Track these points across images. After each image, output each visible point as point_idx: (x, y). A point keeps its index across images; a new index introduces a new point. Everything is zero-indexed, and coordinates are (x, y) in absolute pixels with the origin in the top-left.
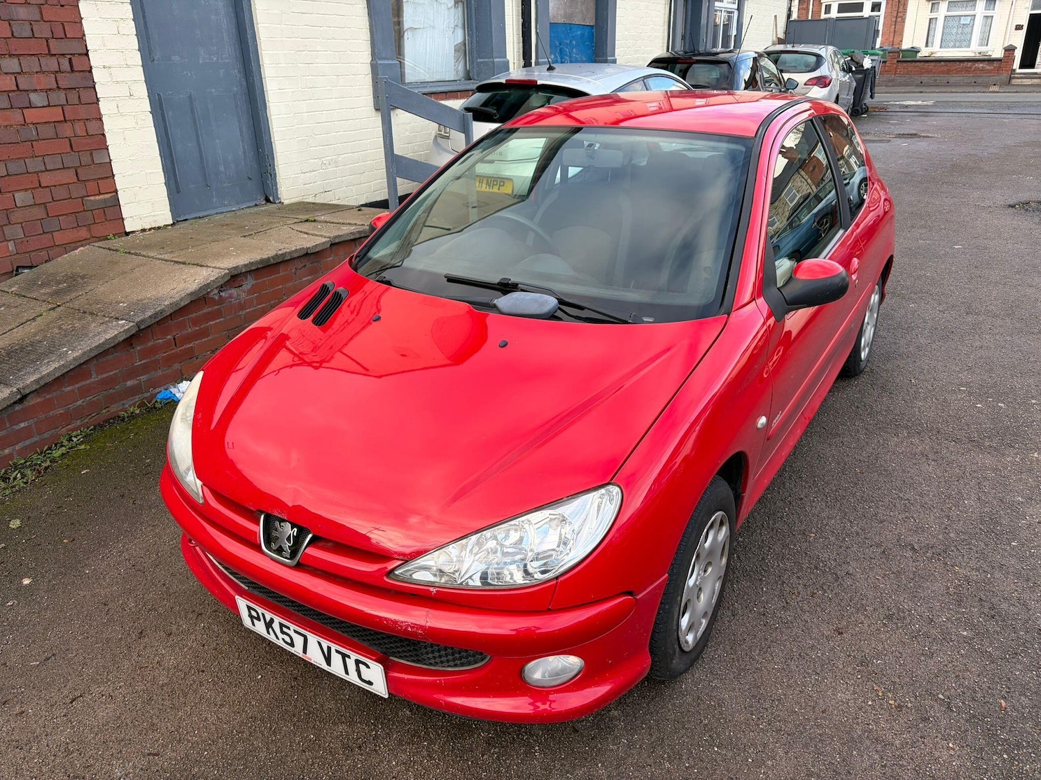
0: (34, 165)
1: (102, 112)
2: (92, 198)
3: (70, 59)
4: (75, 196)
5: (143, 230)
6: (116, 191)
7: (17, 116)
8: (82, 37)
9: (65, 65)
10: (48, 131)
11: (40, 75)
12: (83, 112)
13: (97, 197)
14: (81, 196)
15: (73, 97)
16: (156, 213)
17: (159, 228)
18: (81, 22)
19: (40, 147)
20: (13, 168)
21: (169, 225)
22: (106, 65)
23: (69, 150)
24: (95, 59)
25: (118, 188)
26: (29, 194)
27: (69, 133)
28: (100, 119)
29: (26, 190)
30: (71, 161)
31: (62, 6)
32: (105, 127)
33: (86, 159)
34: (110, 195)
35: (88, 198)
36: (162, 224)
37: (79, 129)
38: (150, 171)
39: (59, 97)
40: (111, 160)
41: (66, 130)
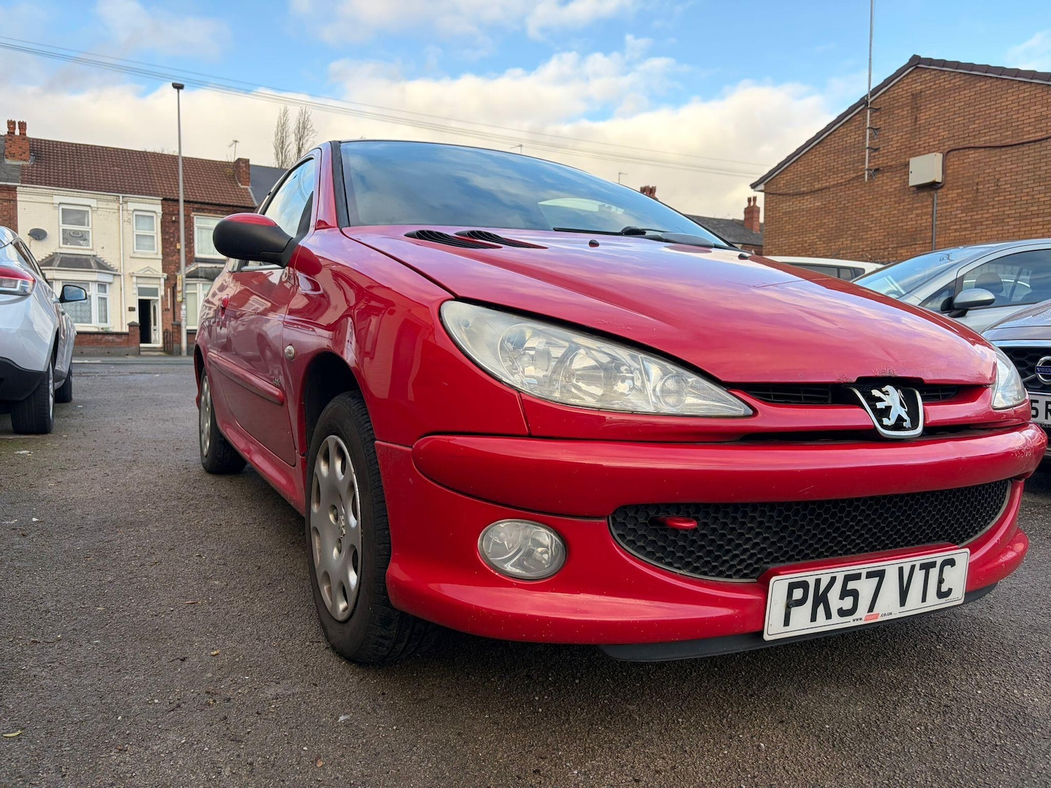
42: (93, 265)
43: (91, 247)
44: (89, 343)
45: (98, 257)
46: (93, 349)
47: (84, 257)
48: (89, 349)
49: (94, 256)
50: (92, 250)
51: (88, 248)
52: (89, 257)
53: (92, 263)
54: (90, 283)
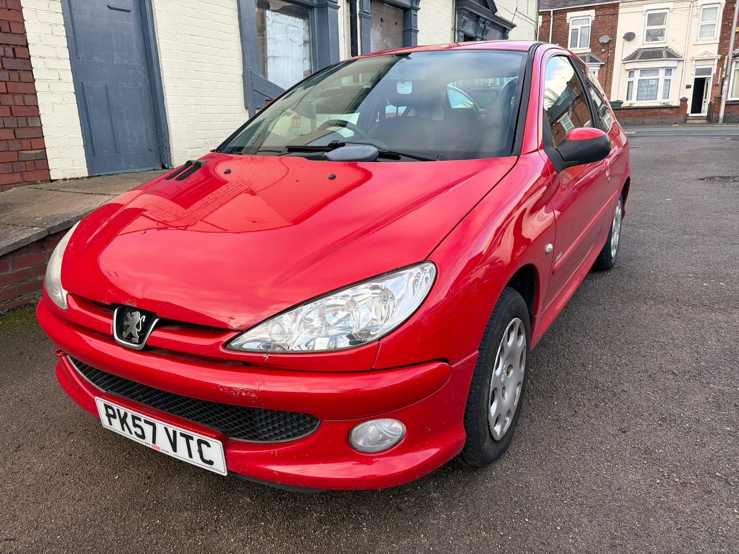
1: (37, 89)
2: (26, 152)
3: (14, 49)
4: (13, 149)
5: (65, 179)
6: (45, 148)
8: (24, 35)
9: (9, 52)
12: (21, 88)
13: (30, 152)
14: (17, 149)
15: (15, 76)
16: (75, 168)
17: (77, 179)
18: (23, 23)
21: (85, 177)
22: (42, 56)
23: (9, 114)
24: (33, 51)
25: (46, 146)
27: (10, 102)
28: (35, 94)
30: (11, 123)
31: (9, 10)
32: (39, 101)
33: (22, 123)
34: (39, 151)
35: (22, 152)
36: (79, 176)
37: (18, 100)
38: (72, 136)
39: (5, 76)
40: (42, 125)
41: (8, 100)
42: (664, 55)
43: (665, 41)
44: (650, 115)
45: (669, 48)
46: (651, 120)
47: (659, 49)
48: (648, 120)
49: (666, 47)
50: (665, 43)
51: (663, 41)
52: (662, 49)
53: (664, 53)
54: (660, 69)
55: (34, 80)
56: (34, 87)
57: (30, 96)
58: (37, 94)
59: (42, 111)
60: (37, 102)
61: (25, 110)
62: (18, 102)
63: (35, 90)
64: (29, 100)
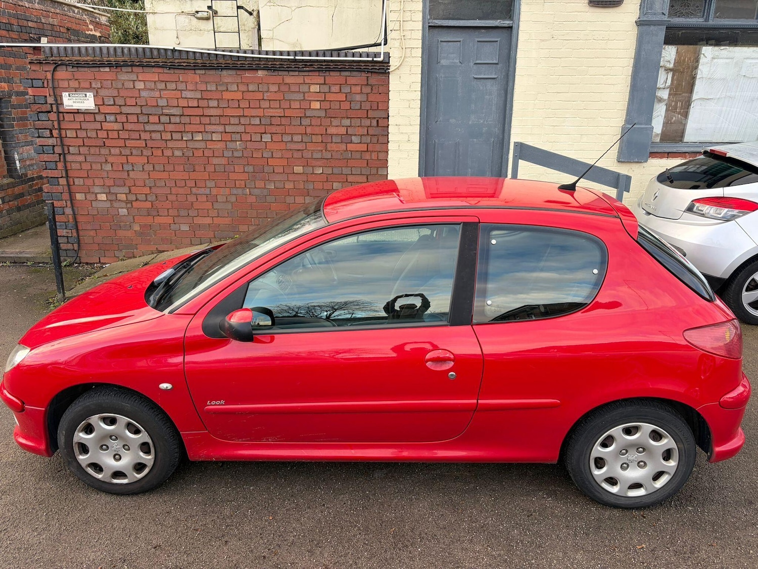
0: (346, 171)
1: (389, 148)
3: (378, 120)
7: (343, 147)
8: (387, 110)
9: (374, 123)
10: (358, 156)
11: (360, 128)
12: (378, 147)
15: (375, 139)
18: (388, 102)
19: (351, 163)
20: (336, 171)
22: (398, 124)
23: (366, 165)
24: (391, 121)
26: (340, 185)
28: (387, 152)
29: (340, 182)
30: (366, 171)
31: (380, 94)
32: (389, 156)
33: (374, 171)
37: (374, 156)
39: (368, 139)
40: (388, 174)
41: (367, 156)
55: (388, 142)
56: (388, 147)
57: (383, 153)
58: (389, 152)
59: (389, 164)
60: (388, 157)
61: (378, 162)
62: (373, 157)
63: (388, 149)
64: (381, 156)
